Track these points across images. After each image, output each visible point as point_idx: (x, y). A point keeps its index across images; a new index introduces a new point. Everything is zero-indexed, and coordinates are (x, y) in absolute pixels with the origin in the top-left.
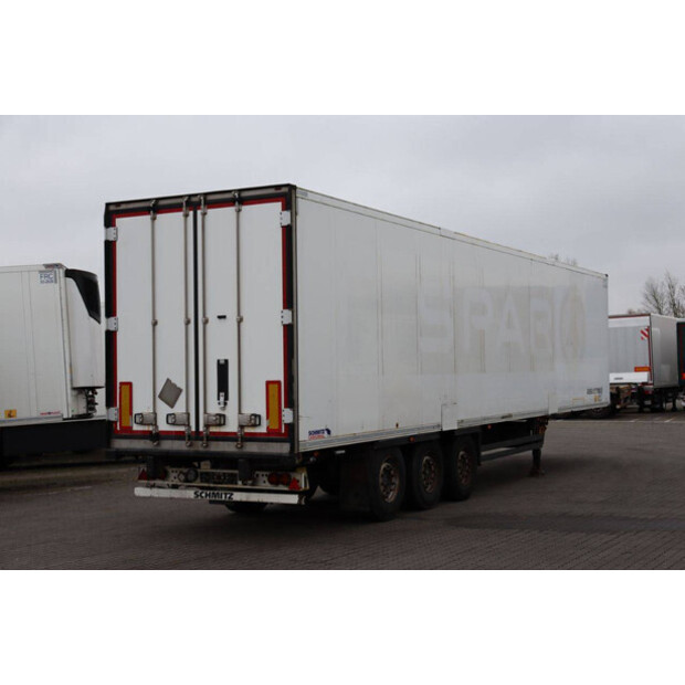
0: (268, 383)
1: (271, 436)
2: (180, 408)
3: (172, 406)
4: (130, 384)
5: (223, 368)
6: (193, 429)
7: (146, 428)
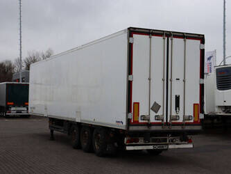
0: (194, 104)
1: (195, 124)
2: (160, 113)
3: (156, 112)
4: (138, 103)
5: (177, 98)
6: (165, 121)
7: (145, 121)
